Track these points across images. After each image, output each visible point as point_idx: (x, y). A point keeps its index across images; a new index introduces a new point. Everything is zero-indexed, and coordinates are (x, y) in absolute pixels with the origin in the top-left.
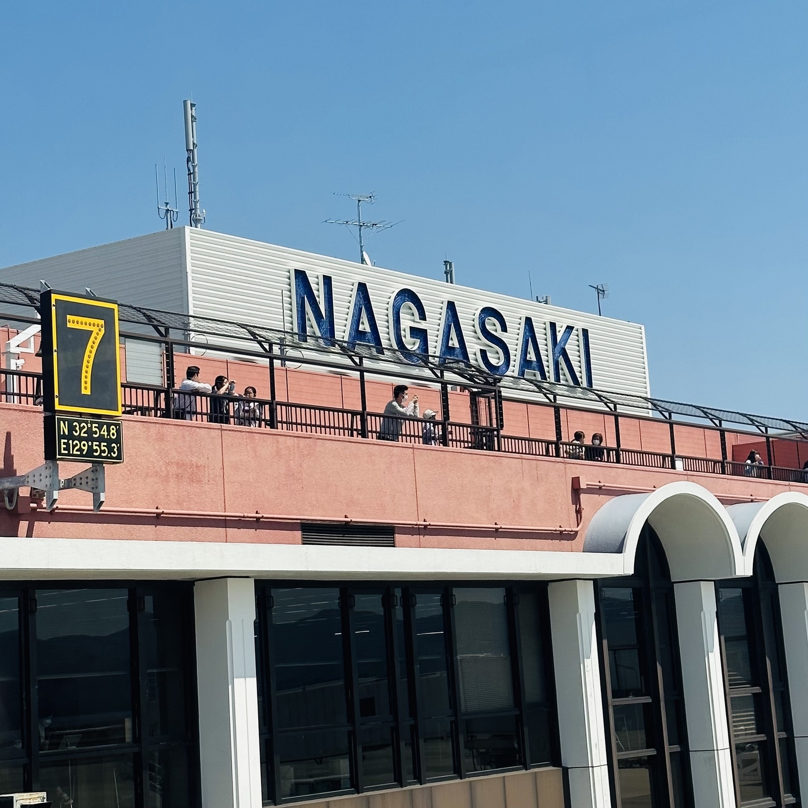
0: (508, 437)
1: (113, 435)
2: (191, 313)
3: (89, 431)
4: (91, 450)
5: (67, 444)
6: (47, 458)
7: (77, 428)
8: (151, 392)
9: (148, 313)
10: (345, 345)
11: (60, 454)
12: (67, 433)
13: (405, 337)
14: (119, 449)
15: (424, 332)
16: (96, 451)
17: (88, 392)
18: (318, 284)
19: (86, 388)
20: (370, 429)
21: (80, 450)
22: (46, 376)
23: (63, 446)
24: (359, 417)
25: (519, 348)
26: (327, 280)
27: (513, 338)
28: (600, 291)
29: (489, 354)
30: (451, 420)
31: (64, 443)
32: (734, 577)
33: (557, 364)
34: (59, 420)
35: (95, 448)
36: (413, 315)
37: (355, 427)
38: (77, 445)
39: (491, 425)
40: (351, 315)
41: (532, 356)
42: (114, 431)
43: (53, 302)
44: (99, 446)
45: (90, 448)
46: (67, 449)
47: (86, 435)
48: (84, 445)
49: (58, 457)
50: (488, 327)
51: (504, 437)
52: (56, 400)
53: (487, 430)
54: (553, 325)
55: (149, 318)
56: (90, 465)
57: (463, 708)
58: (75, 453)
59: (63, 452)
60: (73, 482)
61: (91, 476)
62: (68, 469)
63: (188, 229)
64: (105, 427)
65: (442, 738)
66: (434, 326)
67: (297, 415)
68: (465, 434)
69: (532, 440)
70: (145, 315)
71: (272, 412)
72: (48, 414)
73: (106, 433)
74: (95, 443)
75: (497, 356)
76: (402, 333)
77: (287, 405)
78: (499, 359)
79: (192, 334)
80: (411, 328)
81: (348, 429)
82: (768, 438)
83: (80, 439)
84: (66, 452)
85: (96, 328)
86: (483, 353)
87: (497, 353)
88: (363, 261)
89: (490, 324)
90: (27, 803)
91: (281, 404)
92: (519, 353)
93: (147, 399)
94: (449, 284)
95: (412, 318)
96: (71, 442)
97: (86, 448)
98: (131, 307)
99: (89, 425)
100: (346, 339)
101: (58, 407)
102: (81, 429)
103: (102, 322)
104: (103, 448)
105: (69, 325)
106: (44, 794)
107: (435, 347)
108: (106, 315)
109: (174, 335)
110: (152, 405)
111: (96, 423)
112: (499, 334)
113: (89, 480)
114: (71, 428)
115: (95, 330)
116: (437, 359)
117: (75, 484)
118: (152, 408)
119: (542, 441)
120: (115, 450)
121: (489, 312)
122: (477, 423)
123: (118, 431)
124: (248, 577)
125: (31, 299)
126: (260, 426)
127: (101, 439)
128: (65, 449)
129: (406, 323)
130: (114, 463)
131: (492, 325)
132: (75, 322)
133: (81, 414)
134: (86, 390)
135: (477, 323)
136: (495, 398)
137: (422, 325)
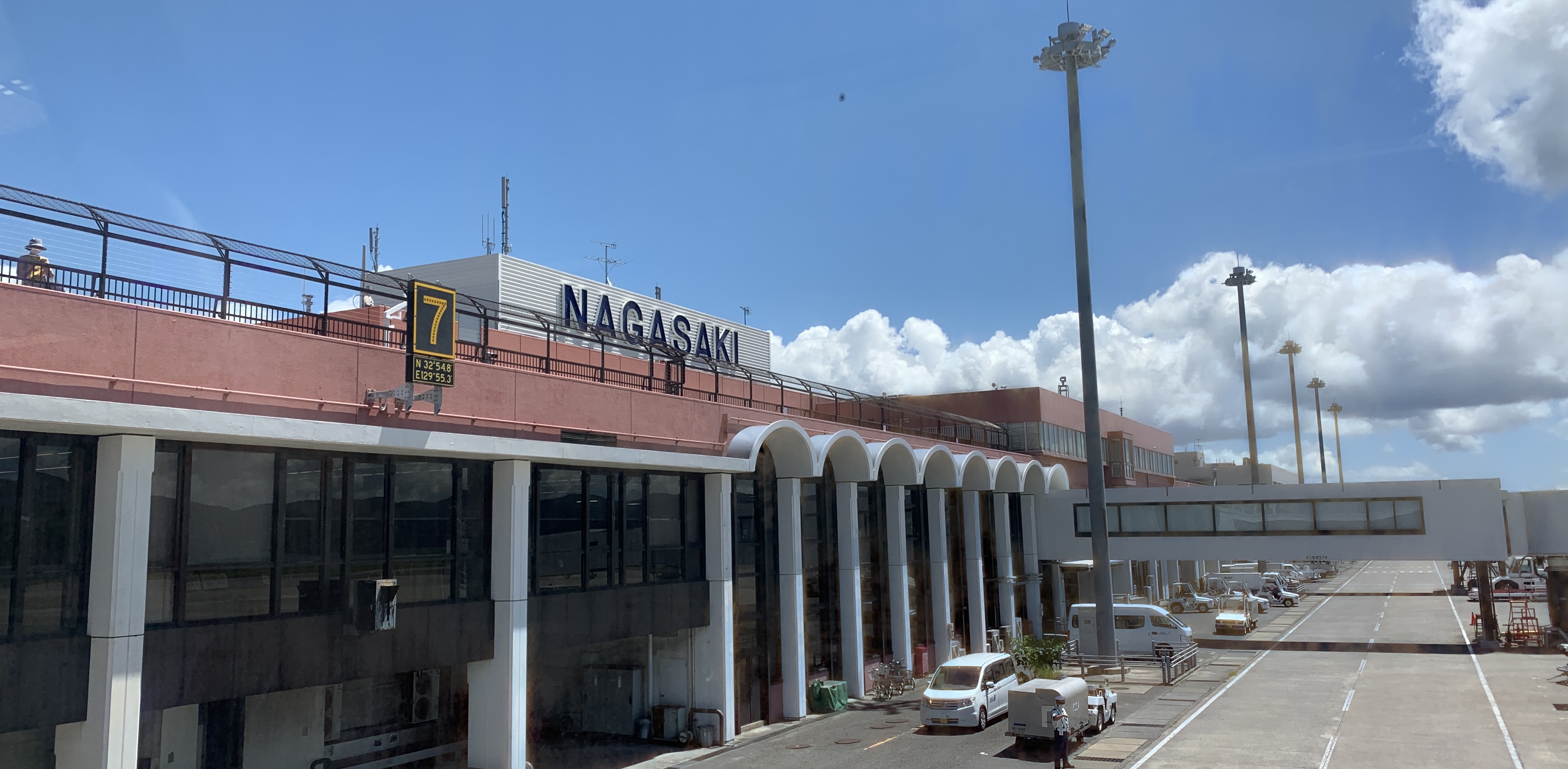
0: (687, 389)
1: (449, 369)
2: (500, 302)
3: (434, 366)
4: (434, 378)
5: (420, 373)
6: (407, 381)
7: (427, 364)
8: (473, 347)
9: (473, 299)
10: (594, 328)
11: (415, 379)
12: (420, 366)
13: (629, 329)
14: (452, 379)
15: (641, 327)
16: (438, 379)
17: (435, 343)
18: (578, 294)
19: (433, 341)
20: (605, 378)
21: (428, 377)
22: (409, 333)
23: (417, 374)
24: (599, 371)
25: (697, 340)
26: (585, 293)
27: (693, 335)
28: (746, 311)
29: (678, 343)
30: (654, 376)
31: (418, 373)
32: (812, 476)
33: (718, 352)
34: (416, 358)
35: (437, 377)
36: (635, 317)
37: (597, 377)
38: (426, 374)
39: (678, 381)
40: (598, 314)
41: (704, 346)
42: (449, 368)
43: (416, 287)
44: (440, 376)
45: (434, 377)
46: (420, 376)
47: (432, 369)
48: (430, 375)
49: (414, 380)
50: (679, 327)
51: (685, 388)
52: (415, 346)
53: (675, 383)
54: (717, 329)
55: (474, 302)
56: (433, 387)
57: (650, 544)
58: (424, 379)
59: (417, 378)
60: (422, 397)
61: (434, 393)
62: (420, 389)
63: (500, 256)
64: (444, 365)
65: (637, 566)
66: (647, 324)
67: (562, 367)
68: (662, 385)
69: (701, 391)
70: (472, 300)
71: (548, 364)
72: (409, 354)
73: (444, 369)
74: (437, 374)
75: (683, 344)
76: (628, 327)
77: (556, 360)
78: (684, 346)
79: (500, 314)
80: (633, 324)
81: (592, 377)
82: (836, 398)
83: (428, 371)
84: (419, 378)
85: (441, 304)
86: (676, 342)
87: (684, 343)
88: (607, 282)
89: (680, 326)
90: (385, 585)
91: (553, 360)
92: (696, 344)
93: (471, 351)
94: (658, 300)
95: (634, 318)
96: (422, 372)
97: (431, 377)
98: (463, 295)
99: (434, 363)
100: (595, 325)
101: (415, 350)
102: (429, 365)
103: (445, 301)
104: (442, 377)
105: (425, 302)
106: (395, 580)
107: (647, 333)
108: (448, 297)
109: (490, 313)
110: (473, 355)
111: (438, 362)
112: (686, 332)
113: (432, 396)
114: (423, 364)
115: (441, 306)
116: (648, 340)
117: (423, 398)
118: (473, 357)
119: (707, 392)
120: (450, 379)
121: (680, 318)
122: (670, 379)
123: (452, 368)
124: (527, 460)
125: (401, 285)
126: (539, 372)
127: (441, 372)
128: (418, 376)
129: (630, 322)
130: (448, 387)
131: (681, 326)
132: (428, 300)
133: (429, 356)
134: (434, 341)
135: (673, 324)
136: (681, 364)
137: (641, 323)
